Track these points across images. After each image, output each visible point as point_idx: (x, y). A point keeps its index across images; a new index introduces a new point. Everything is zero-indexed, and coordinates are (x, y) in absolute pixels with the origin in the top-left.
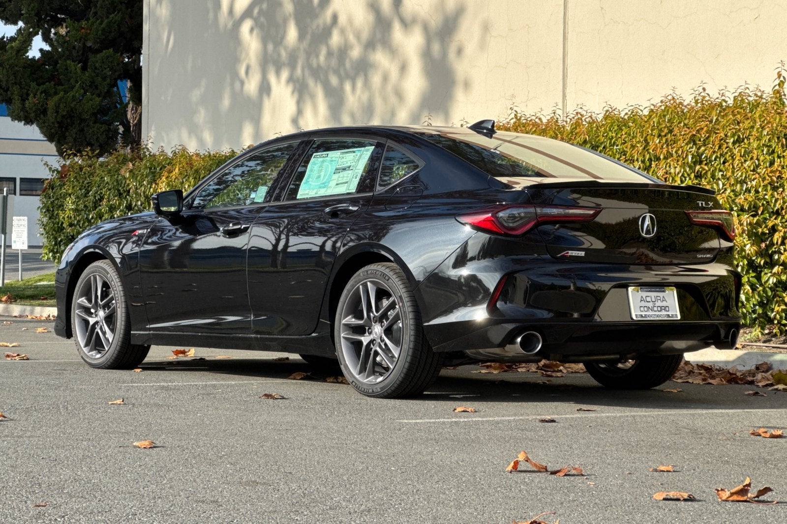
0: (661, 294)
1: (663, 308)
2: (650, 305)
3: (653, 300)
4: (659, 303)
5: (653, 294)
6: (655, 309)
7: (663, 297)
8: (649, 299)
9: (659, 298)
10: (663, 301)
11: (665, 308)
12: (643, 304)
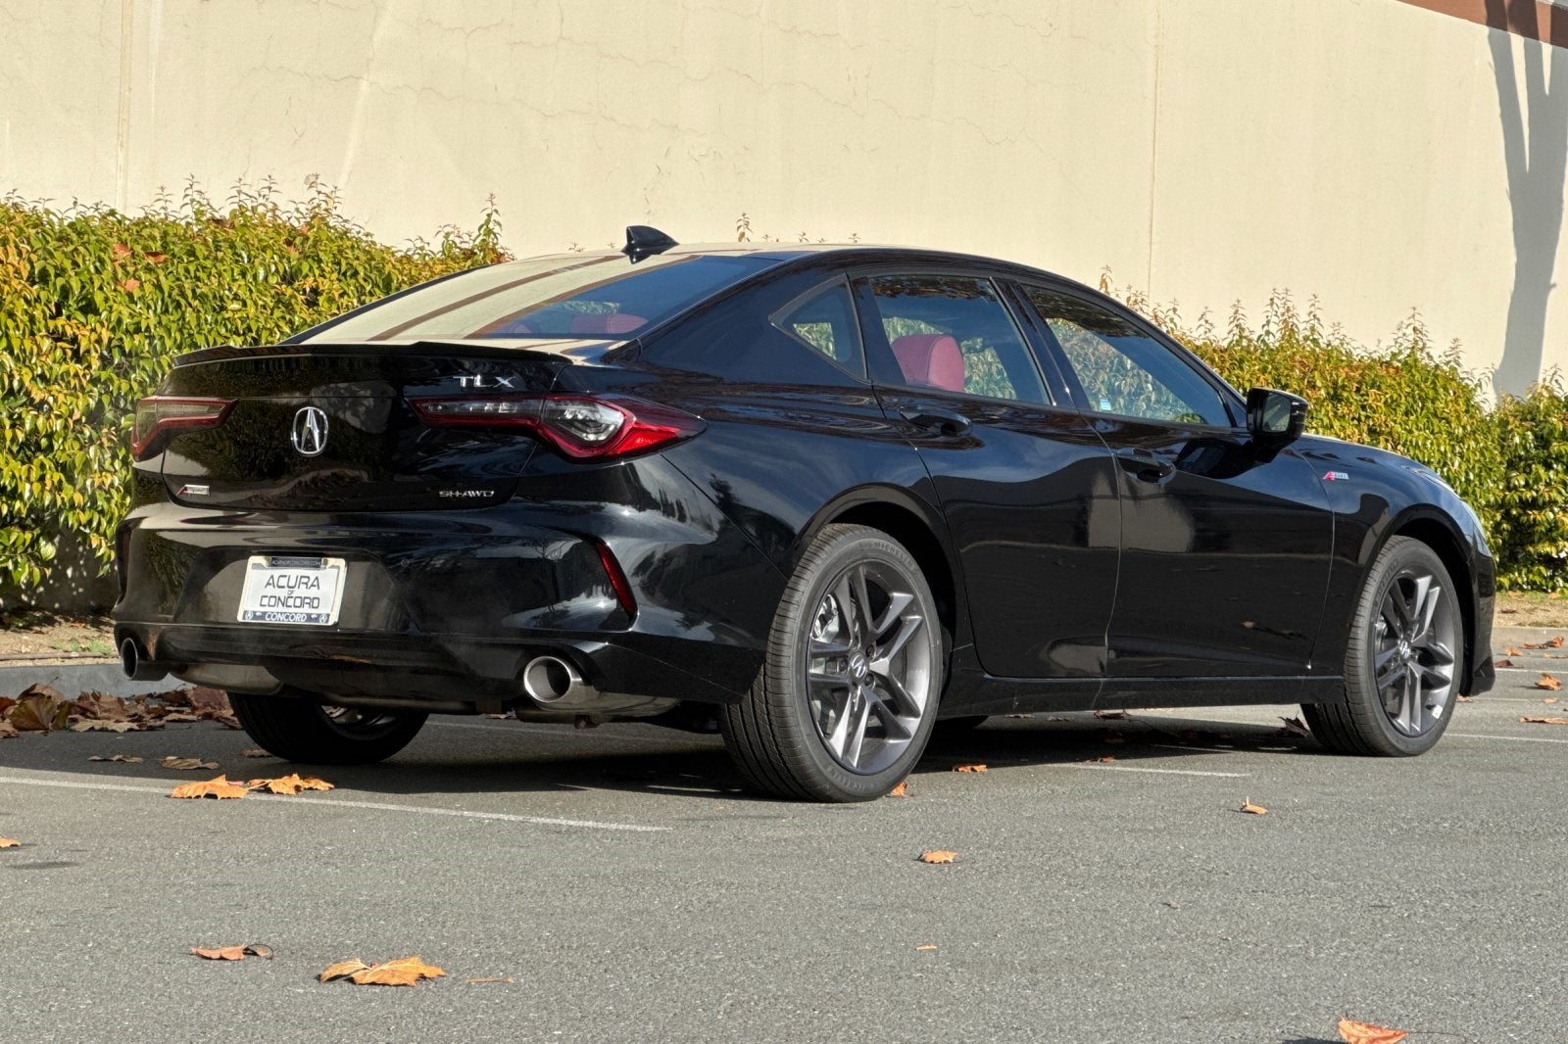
0: (312, 573)
1: (307, 601)
2: (283, 593)
3: (292, 584)
4: (302, 591)
5: (294, 573)
6: (291, 602)
7: (317, 578)
8: (284, 581)
9: (305, 580)
10: (312, 585)
11: (312, 601)
12: (271, 591)
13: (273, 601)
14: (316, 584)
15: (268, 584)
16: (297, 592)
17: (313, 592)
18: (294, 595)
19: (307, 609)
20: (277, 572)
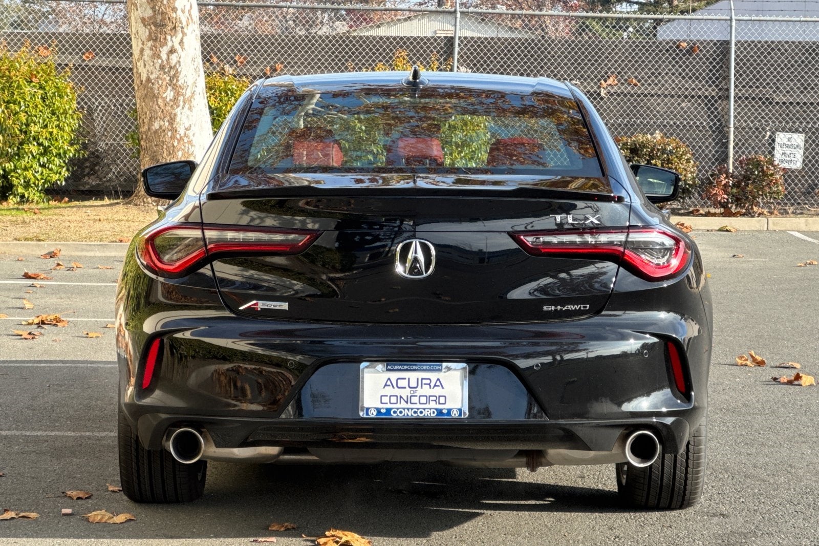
13: (394, 400)
14: (439, 383)
15: (386, 385)
16: (419, 391)
17: (438, 391)
18: (418, 394)
19: (433, 405)
20: (394, 376)
